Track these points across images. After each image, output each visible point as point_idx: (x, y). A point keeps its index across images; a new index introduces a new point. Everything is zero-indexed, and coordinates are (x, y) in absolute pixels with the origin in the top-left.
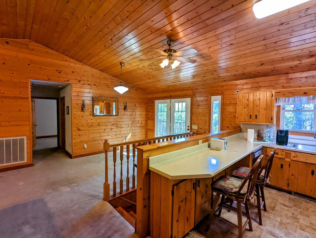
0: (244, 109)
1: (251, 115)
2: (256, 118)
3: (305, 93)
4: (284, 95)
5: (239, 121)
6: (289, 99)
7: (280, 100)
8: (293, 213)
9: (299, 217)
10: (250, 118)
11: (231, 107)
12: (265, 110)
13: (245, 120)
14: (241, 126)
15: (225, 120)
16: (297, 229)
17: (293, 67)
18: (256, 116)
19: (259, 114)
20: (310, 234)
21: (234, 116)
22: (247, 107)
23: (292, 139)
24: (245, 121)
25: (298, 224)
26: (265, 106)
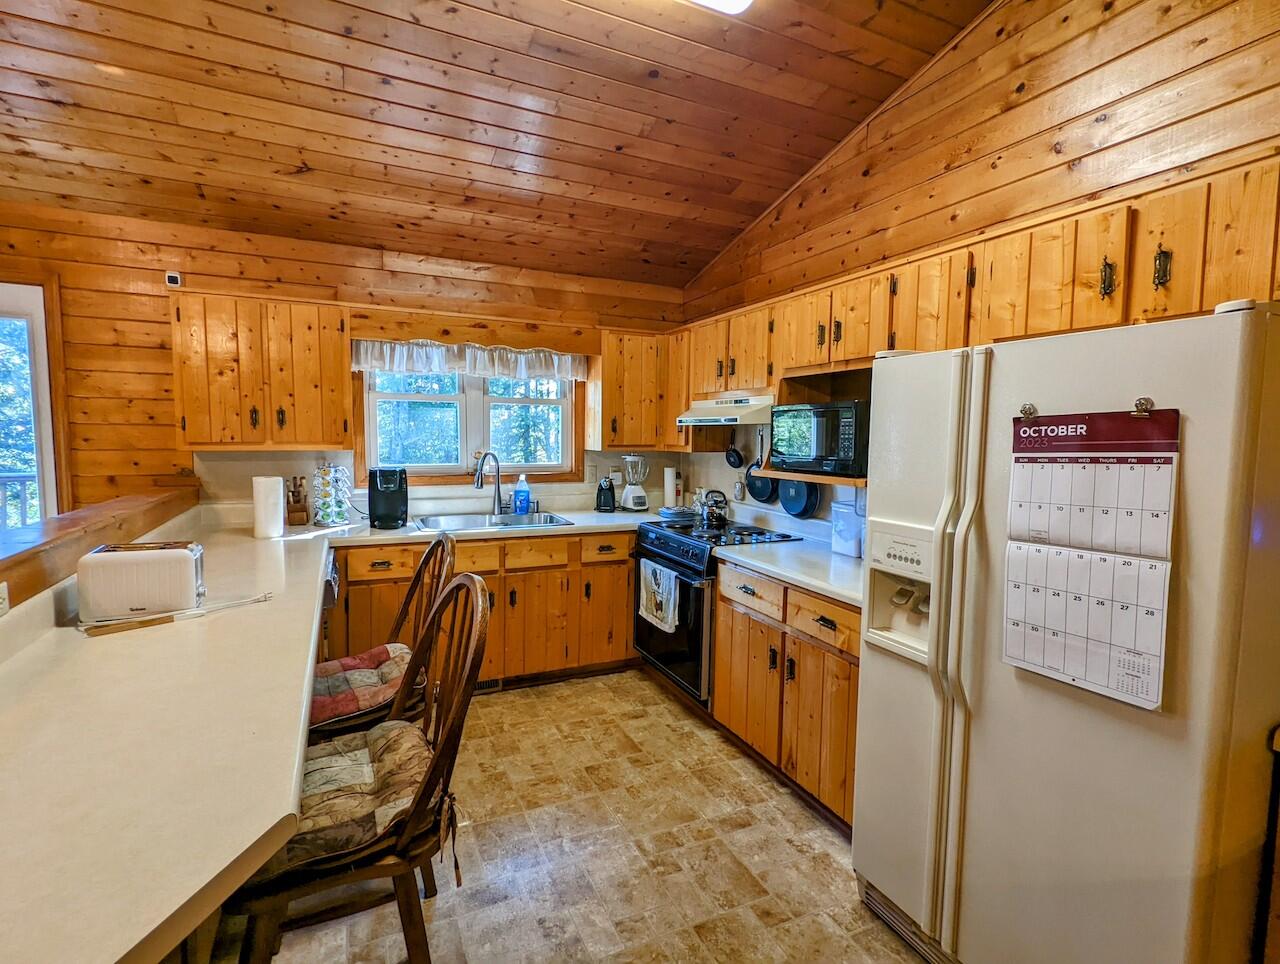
0: (219, 378)
1: (254, 412)
2: (281, 422)
3: (446, 332)
4: (382, 328)
5: (191, 444)
6: (393, 350)
7: (362, 351)
8: (481, 765)
9: (501, 768)
10: (254, 422)
11: (128, 365)
12: (316, 386)
13: (228, 433)
14: (199, 467)
15: (86, 440)
16: (523, 816)
17: (405, 226)
18: (281, 412)
19: (293, 405)
20: (554, 802)
21: (151, 418)
22: (233, 370)
23: (421, 500)
24: (229, 440)
25: (515, 794)
26: (313, 366)
